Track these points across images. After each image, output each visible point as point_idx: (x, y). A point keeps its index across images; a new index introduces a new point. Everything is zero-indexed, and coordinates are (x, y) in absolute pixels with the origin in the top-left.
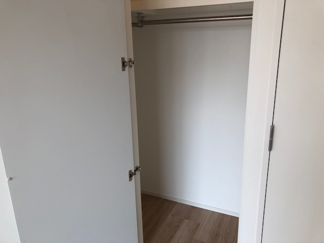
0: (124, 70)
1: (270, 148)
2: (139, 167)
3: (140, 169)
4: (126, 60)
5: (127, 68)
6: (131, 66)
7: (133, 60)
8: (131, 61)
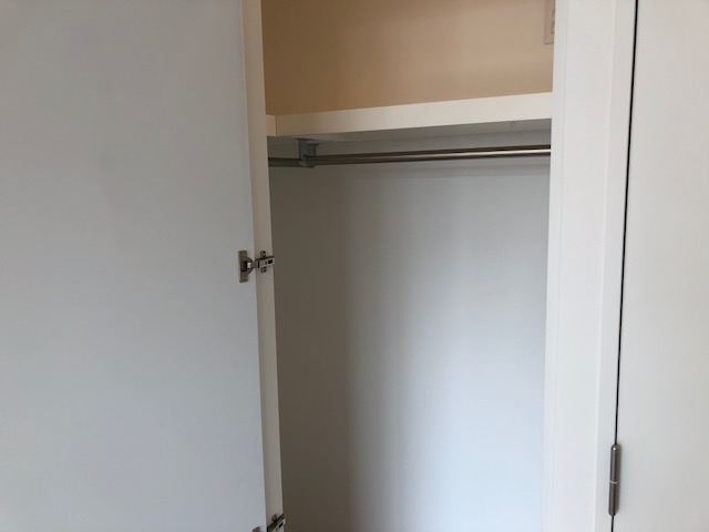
0: (244, 279)
1: (614, 508)
2: (282, 517)
3: (284, 521)
4: (252, 256)
5: (252, 275)
6: (264, 270)
7: (269, 253)
8: (264, 258)
